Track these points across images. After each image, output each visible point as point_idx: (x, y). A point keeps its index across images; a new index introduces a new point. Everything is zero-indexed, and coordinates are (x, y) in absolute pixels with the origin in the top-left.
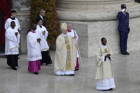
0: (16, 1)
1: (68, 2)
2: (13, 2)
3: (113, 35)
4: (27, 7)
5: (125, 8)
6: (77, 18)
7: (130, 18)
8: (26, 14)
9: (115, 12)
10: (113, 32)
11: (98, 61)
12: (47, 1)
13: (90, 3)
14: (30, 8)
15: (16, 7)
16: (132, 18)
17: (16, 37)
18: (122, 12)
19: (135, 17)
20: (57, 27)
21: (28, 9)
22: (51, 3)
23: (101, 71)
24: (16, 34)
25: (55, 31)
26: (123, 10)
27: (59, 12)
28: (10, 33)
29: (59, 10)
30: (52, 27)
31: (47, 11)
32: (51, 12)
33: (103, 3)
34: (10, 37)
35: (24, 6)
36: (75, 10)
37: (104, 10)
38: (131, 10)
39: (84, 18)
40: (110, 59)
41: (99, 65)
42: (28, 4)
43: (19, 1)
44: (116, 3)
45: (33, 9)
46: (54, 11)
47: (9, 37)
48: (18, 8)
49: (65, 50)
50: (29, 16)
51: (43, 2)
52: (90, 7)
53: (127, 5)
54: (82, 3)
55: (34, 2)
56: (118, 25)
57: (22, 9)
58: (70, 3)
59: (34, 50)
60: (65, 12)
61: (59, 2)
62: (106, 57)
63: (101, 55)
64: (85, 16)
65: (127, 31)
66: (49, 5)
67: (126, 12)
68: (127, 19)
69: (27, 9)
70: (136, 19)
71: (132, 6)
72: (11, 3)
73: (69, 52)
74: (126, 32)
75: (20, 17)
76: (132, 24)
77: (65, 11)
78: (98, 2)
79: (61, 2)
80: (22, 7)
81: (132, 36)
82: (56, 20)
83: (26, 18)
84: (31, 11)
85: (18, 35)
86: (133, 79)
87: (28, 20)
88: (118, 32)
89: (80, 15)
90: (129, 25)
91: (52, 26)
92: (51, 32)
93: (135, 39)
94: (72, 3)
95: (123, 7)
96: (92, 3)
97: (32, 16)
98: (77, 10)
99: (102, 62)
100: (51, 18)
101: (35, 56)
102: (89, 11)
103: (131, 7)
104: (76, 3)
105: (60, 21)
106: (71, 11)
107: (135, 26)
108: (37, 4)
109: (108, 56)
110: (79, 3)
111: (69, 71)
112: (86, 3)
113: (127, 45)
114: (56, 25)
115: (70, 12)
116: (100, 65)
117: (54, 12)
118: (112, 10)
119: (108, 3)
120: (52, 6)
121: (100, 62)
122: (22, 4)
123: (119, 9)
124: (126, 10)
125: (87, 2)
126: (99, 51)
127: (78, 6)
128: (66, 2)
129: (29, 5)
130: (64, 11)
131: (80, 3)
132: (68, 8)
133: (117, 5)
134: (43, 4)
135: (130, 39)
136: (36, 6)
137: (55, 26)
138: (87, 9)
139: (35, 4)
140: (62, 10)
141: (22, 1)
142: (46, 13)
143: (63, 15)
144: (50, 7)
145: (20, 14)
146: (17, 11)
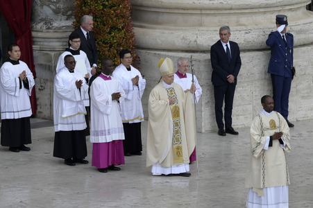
0: (42, 6)
2: (36, 7)
3: (258, 84)
4: (67, 19)
5: (286, 23)
6: (177, 44)
7: (296, 47)
8: (65, 35)
9: (262, 33)
10: (257, 76)
11: (254, 146)
12: (112, 7)
13: (208, 12)
14: (75, 20)
15: (42, 20)
16: (301, 46)
17: (77, 91)
18: (277, 32)
19: (306, 42)
21: (69, 23)
22: (121, 12)
23: (260, 170)
24: (79, 84)
26: (281, 28)
27: (137, 31)
28: (63, 81)
29: (138, 26)
31: (111, 28)
32: (119, 30)
33: (237, 11)
34: (65, 91)
35: (60, 18)
36: (173, 28)
37: (239, 28)
38: (298, 28)
39: (193, 45)
40: (281, 142)
41: (256, 156)
42: (70, 13)
43: (48, 6)
44: (265, 12)
46: (127, 28)
47: (62, 92)
48: (47, 22)
51: (103, 9)
52: (206, 20)
53: (289, 16)
54: (189, 12)
55: (84, 8)
56: (268, 61)
57: (55, 24)
58: (163, 11)
59: (105, 117)
60: (150, 31)
61: (139, 8)
62: (272, 139)
63: (262, 134)
64: (195, 41)
65: (288, 76)
66: (116, 16)
67: (287, 31)
68: (289, 49)
69: (67, 25)
70: (309, 48)
71: (299, 19)
72: (32, 10)
73: (177, 124)
74: (286, 78)
76: (301, 59)
77: (152, 28)
78: (226, 9)
79: (142, 9)
80: (56, 20)
81: (301, 87)
82: (132, 49)
83: (65, 43)
84: (76, 27)
85: (82, 88)
86: (302, 182)
88: (268, 76)
89: (184, 38)
90: (294, 61)
93: (307, 93)
94: (168, 11)
95: (280, 21)
96: (212, 12)
98: (178, 28)
99: (264, 150)
100: (119, 45)
101: (107, 132)
102: (204, 28)
103: (299, 22)
104: (177, 11)
105: (141, 51)
106: (165, 29)
107: (306, 64)
109: (277, 137)
110: (183, 12)
111: (178, 166)
112: (199, 12)
113: (288, 106)
115: (163, 31)
116: (259, 157)
117: (127, 31)
118: (256, 27)
119: (248, 11)
120: (123, 17)
121: (259, 150)
122: (56, 12)
123: (271, 26)
124: (288, 28)
125: (201, 9)
126: (256, 124)
127: (180, 18)
128: (153, 10)
129: (71, 15)
130: (148, 28)
131: (186, 12)
132: (157, 23)
133: (268, 16)
134: (102, 13)
135: (294, 93)
138: (201, 25)
140: (145, 27)
141: (55, 6)
142: (110, 33)
143: (147, 37)
144: (119, 19)
145: (51, 34)
146: (44, 28)
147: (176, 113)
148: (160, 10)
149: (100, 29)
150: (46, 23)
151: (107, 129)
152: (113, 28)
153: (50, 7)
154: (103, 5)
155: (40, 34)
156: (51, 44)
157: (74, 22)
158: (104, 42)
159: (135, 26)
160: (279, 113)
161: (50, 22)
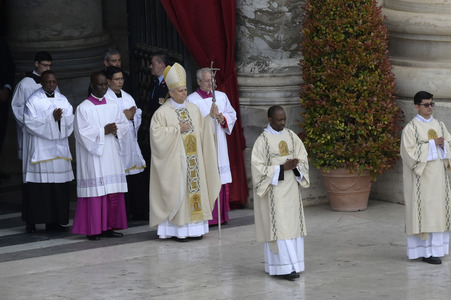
0: (252, 37)
1: (429, 35)
2: (243, 40)
4: (291, 57)
8: (288, 81)
12: (359, 35)
14: (302, 58)
15: (252, 59)
20: (394, 123)
21: (295, 62)
22: (374, 43)
24: (57, 114)
25: (389, 135)
27: (398, 71)
28: (36, 109)
29: (399, 64)
30: (375, 124)
31: (359, 68)
32: (371, 71)
34: (37, 124)
35: (279, 54)
41: (261, 194)
42: (294, 46)
43: (262, 37)
45: (312, 65)
46: (384, 68)
47: (32, 125)
48: (261, 61)
49: (180, 154)
50: (297, 88)
51: (345, 40)
55: (316, 38)
57: (273, 65)
59: (96, 160)
60: (419, 71)
61: (400, 36)
62: (283, 168)
66: (366, 49)
69: (291, 65)
72: (236, 43)
73: (192, 162)
75: (267, 92)
77: (420, 66)
79: (405, 37)
80: (274, 58)
82: (392, 99)
83: (289, 94)
84: (304, 68)
85: (61, 120)
87: (296, 99)
91: (377, 120)
92: (374, 141)
94: (445, 39)
97: (309, 89)
99: (271, 185)
100: (372, 93)
101: (98, 181)
105: (404, 101)
106: (442, 67)
108: (325, 46)
109: (291, 166)
114: (390, 116)
115: (438, 70)
117: (383, 71)
120: (376, 50)
122: (274, 46)
128: (422, 38)
129: (297, 50)
130: (416, 66)
132: (428, 57)
134: (344, 46)
136: (322, 54)
137: (386, 119)
139: (316, 45)
140: (411, 65)
141: (272, 37)
142: (357, 76)
143: (415, 80)
144: (370, 54)
145: (266, 81)
146: (257, 70)
147: (191, 146)
148: (433, 39)
149: (341, 70)
150: (258, 64)
151: (98, 176)
152: (362, 68)
153: (265, 39)
154: (346, 33)
155: (249, 81)
156: (268, 95)
157: (301, 61)
158: (347, 90)
159: (396, 64)
160: (291, 131)
161: (264, 62)
